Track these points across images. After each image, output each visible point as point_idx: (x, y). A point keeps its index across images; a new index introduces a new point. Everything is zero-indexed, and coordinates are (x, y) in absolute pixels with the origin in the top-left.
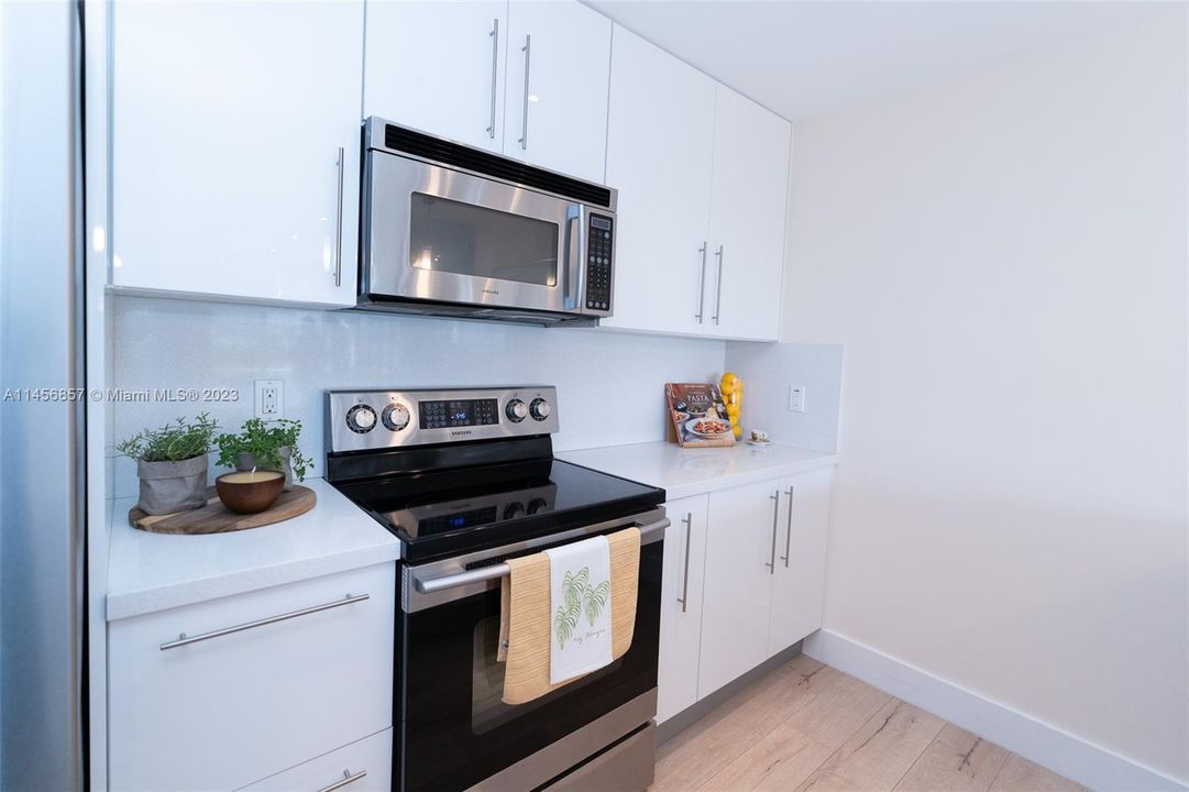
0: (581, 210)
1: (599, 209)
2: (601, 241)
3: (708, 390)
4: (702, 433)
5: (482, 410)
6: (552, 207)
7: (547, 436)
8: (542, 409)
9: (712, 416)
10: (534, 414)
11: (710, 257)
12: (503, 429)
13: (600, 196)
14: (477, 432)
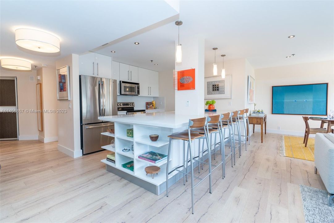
0: (136, 85)
1: (138, 85)
2: (138, 88)
3: (151, 103)
4: (150, 107)
5: (127, 104)
6: (133, 86)
7: (133, 107)
8: (133, 104)
9: (151, 106)
10: (132, 105)
11: (149, 88)
12: (129, 106)
13: (138, 84)
14: (127, 106)
